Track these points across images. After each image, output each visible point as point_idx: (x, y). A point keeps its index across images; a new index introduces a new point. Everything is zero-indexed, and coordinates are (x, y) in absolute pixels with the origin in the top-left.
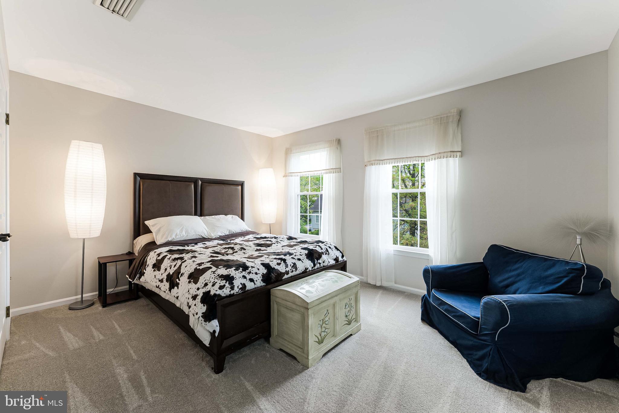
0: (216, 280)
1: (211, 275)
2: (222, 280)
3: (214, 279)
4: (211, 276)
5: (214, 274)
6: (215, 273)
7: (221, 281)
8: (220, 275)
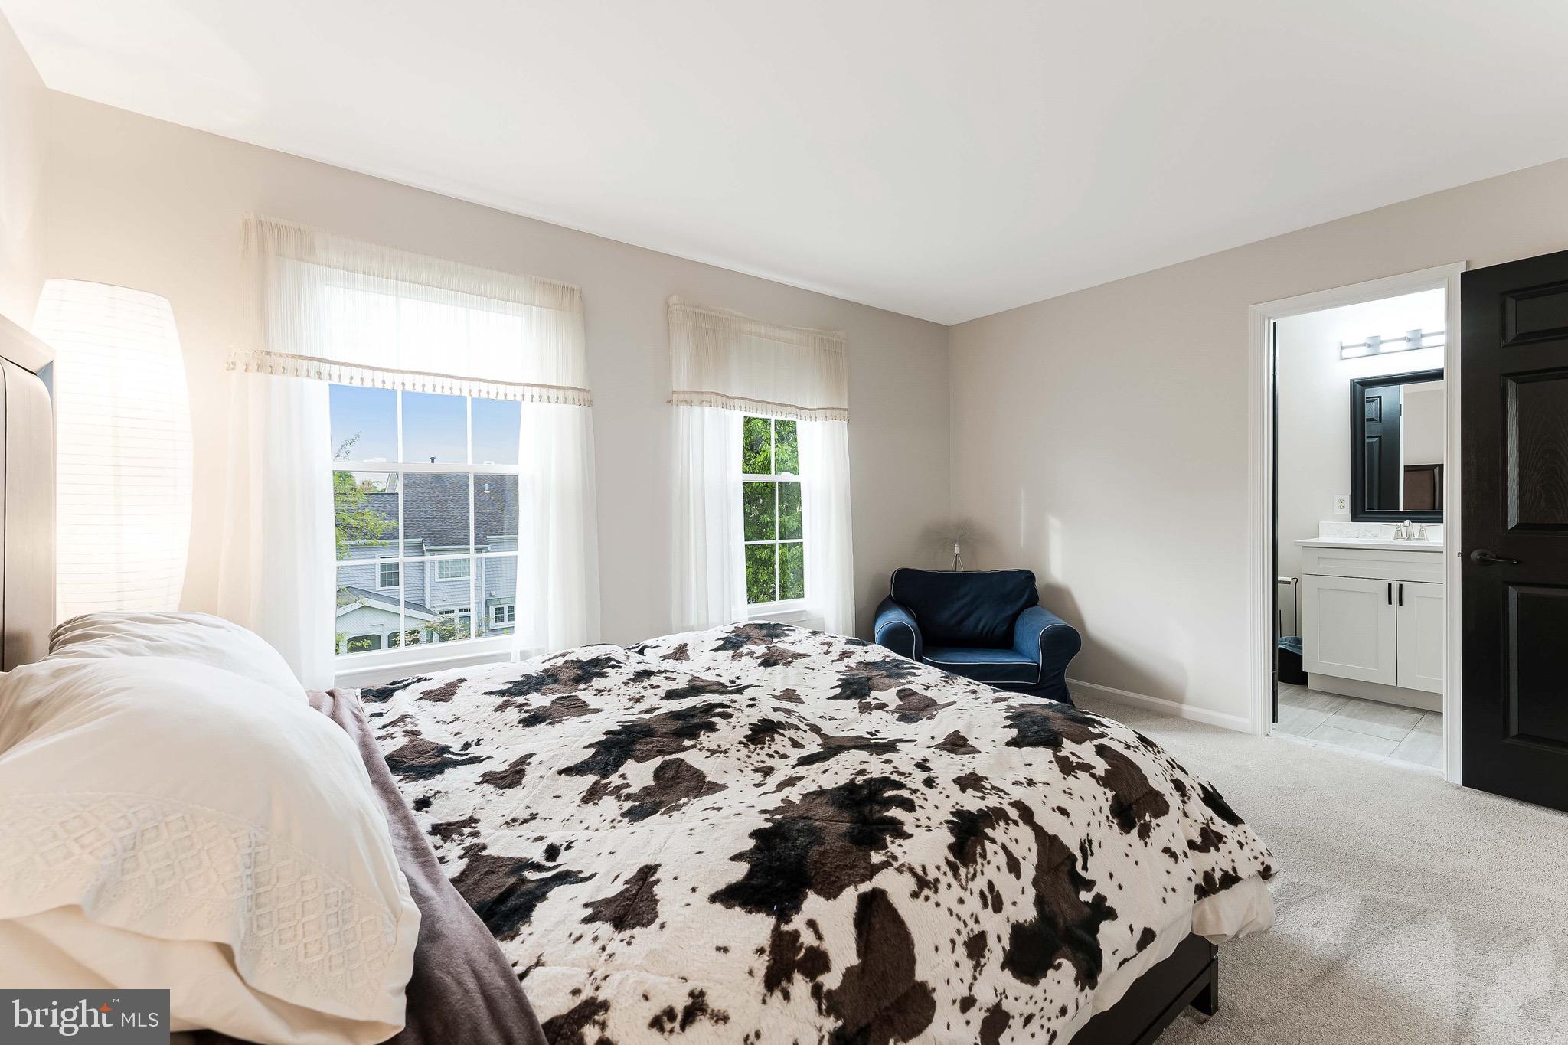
0: (980, 884)
1: (937, 905)
2: (984, 856)
3: (966, 896)
4: (943, 910)
5: (942, 887)
6: (937, 881)
7: (989, 863)
8: (951, 858)
